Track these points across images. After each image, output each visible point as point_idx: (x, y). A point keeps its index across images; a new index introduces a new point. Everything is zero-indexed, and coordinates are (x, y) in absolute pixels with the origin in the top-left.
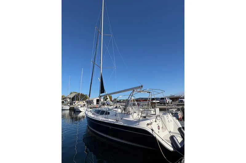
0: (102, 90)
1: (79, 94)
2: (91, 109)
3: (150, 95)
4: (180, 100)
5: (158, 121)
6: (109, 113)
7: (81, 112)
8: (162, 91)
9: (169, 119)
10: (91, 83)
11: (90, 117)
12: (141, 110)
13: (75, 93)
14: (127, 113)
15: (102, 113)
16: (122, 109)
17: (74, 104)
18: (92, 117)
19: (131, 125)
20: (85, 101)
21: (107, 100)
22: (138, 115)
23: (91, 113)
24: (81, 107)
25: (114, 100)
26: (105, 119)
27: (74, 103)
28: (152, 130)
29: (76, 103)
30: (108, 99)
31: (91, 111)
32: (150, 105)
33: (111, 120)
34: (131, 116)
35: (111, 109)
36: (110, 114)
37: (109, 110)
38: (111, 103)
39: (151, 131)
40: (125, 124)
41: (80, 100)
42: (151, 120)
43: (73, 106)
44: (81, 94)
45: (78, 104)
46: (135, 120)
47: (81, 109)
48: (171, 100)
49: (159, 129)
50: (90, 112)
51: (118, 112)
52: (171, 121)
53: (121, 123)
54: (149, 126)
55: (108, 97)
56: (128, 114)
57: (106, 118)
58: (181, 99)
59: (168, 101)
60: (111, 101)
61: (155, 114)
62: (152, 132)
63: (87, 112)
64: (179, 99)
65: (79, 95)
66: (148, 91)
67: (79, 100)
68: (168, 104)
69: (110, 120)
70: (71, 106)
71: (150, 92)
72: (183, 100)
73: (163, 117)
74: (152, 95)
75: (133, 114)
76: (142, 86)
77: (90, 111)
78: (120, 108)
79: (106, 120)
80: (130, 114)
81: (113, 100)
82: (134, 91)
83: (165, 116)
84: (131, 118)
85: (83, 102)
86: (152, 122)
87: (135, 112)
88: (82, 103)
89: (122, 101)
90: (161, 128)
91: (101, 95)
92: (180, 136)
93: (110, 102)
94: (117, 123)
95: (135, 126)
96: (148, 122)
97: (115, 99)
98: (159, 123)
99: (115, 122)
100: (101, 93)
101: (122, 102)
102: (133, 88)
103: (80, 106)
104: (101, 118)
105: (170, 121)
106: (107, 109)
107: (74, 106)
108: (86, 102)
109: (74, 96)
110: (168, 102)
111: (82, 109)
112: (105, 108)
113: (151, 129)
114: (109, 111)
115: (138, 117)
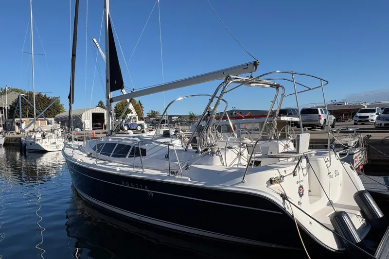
0: (115, 80)
1: (31, 94)
2: (81, 143)
3: (276, 96)
4: (360, 117)
5: (300, 173)
6: (144, 152)
7: (45, 152)
8: (321, 79)
9: (332, 170)
10: (74, 55)
11: (83, 163)
12: (248, 141)
13: (17, 91)
14: (206, 150)
15: (121, 151)
16: (187, 140)
17: (17, 129)
18: (89, 165)
19: (218, 184)
20: (53, 119)
21: (129, 115)
22: (240, 154)
23: (84, 152)
24: (44, 136)
25: (150, 117)
26: (132, 169)
27: (19, 125)
28: (284, 197)
29: (23, 126)
30: (129, 111)
31: (80, 148)
32: (276, 128)
33: (151, 172)
34: (217, 159)
35: (151, 141)
36: (147, 153)
37: (144, 141)
38: (141, 125)
39: (281, 199)
40: (199, 182)
41: (37, 115)
42: (282, 170)
43: (16, 136)
44: (39, 95)
45: (31, 128)
46: (230, 169)
47: (44, 144)
48: (334, 118)
49: (301, 196)
50: (78, 149)
51: (175, 148)
52: (337, 174)
53: (185, 179)
54: (275, 186)
55: (131, 106)
56: (209, 153)
57: (136, 167)
58: (364, 114)
59: (323, 119)
60: (141, 119)
61: (297, 152)
62: (284, 204)
63: (68, 151)
64: (358, 115)
65: (31, 99)
66: (271, 82)
67: (32, 117)
68: (322, 128)
69: (148, 171)
70: (10, 135)
71: (277, 87)
72: (368, 117)
73: (317, 161)
74: (283, 95)
75: (222, 153)
76: (255, 64)
77: (77, 147)
78: (180, 138)
79: (136, 173)
80: (213, 153)
81: (145, 115)
82: (230, 79)
83: (321, 160)
84: (217, 165)
85: (48, 123)
86: (284, 175)
87: (230, 148)
88: (43, 125)
89: (174, 119)
90: (306, 192)
91: (111, 95)
92: (359, 213)
93: (138, 122)
94: (174, 178)
95: (231, 186)
96: (273, 174)
97: (153, 114)
98: (302, 178)
99: (165, 178)
100: (112, 90)
101: (177, 122)
102: (227, 70)
103: (39, 136)
104: (117, 166)
105: (333, 173)
106: (137, 139)
107: (18, 133)
108: (57, 121)
109: (16, 103)
110: (322, 122)
111: (49, 143)
112: (129, 137)
113: (281, 195)
114: (143, 147)
115: (237, 162)
